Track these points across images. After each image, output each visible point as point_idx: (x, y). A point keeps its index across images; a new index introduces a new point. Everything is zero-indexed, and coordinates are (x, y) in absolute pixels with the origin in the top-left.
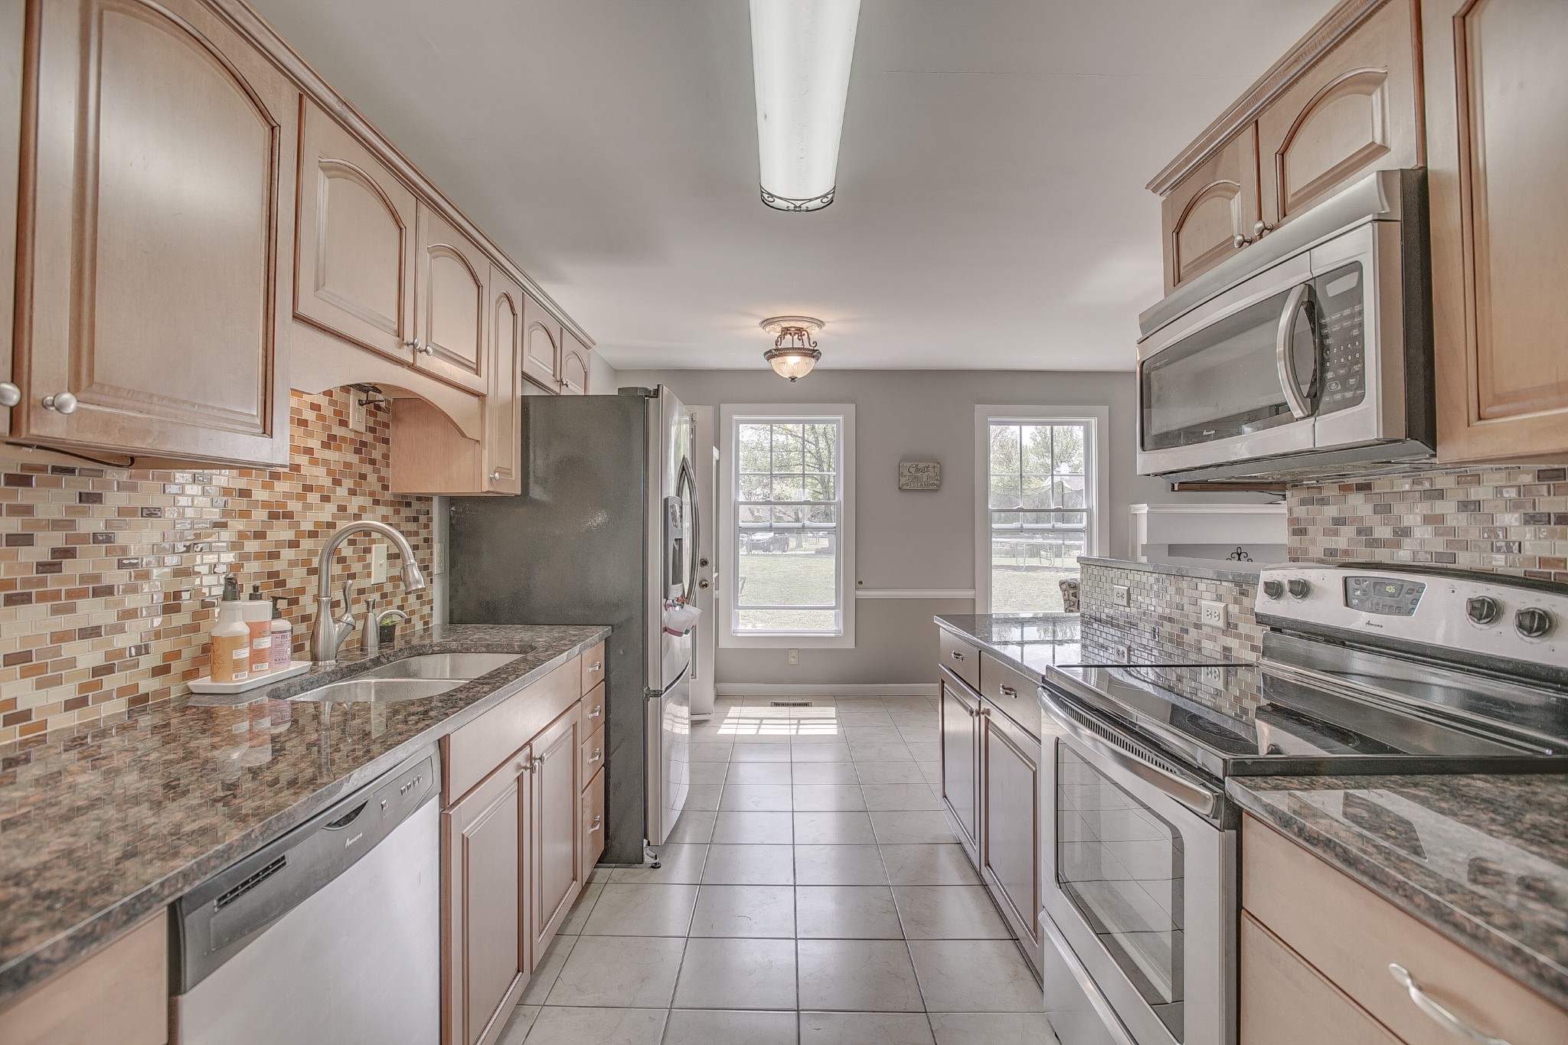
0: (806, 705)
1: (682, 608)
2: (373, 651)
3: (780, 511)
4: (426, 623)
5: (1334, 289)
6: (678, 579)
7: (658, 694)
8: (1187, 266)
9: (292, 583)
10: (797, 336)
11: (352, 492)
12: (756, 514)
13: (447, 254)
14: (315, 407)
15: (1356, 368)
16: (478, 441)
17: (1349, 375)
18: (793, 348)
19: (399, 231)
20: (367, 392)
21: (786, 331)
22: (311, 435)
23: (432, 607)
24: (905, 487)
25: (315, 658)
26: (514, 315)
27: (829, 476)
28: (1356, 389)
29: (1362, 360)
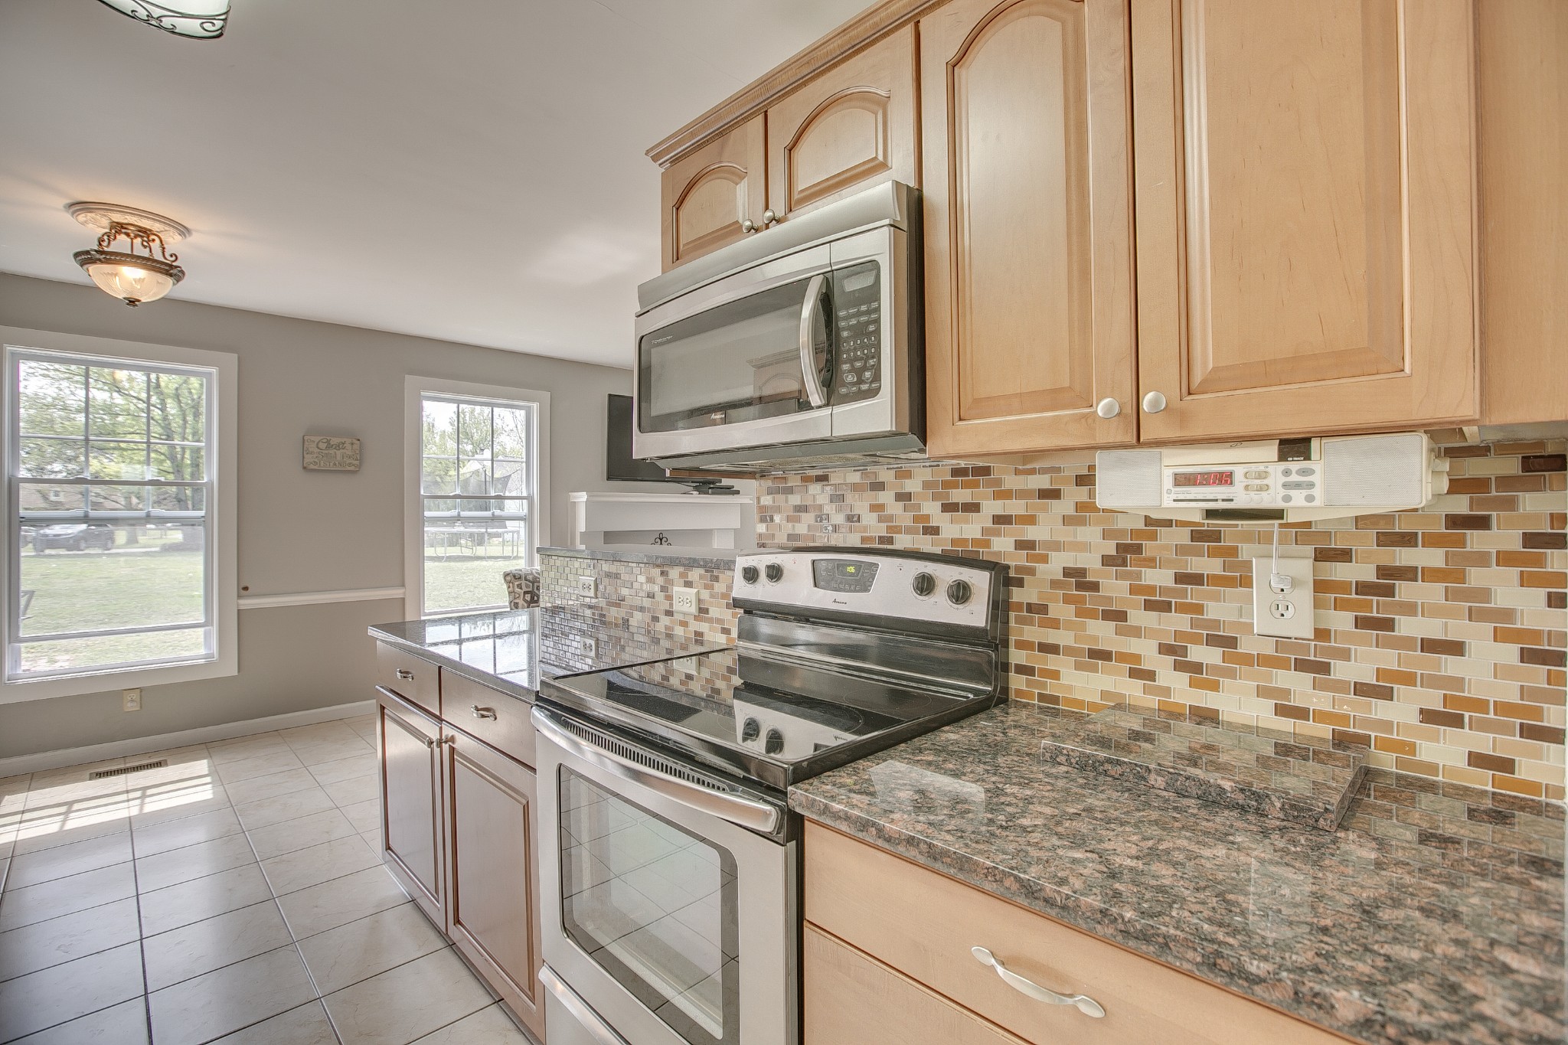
0: (159, 764)
3: (98, 495)
5: (853, 285)
8: (688, 244)
10: (139, 239)
12: (52, 498)
15: (871, 362)
17: (864, 368)
18: (132, 256)
21: (119, 228)
24: (312, 467)
27: (183, 449)
28: (871, 382)
29: (878, 355)
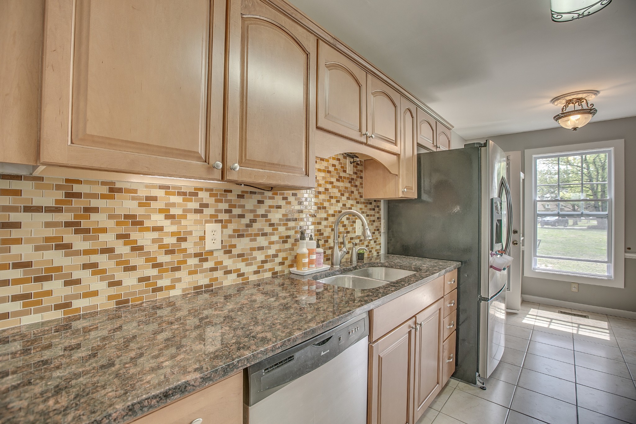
0: (585, 317)
1: (502, 256)
2: (355, 263)
3: (562, 206)
4: (378, 253)
6: (499, 240)
7: (486, 300)
9: (326, 234)
10: (577, 103)
11: (348, 198)
12: (547, 207)
13: (380, 94)
14: (334, 165)
16: (397, 175)
18: (575, 111)
19: (359, 87)
20: (353, 158)
21: (569, 102)
22: (332, 176)
23: (380, 246)
25: (332, 264)
26: (412, 117)
